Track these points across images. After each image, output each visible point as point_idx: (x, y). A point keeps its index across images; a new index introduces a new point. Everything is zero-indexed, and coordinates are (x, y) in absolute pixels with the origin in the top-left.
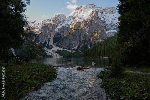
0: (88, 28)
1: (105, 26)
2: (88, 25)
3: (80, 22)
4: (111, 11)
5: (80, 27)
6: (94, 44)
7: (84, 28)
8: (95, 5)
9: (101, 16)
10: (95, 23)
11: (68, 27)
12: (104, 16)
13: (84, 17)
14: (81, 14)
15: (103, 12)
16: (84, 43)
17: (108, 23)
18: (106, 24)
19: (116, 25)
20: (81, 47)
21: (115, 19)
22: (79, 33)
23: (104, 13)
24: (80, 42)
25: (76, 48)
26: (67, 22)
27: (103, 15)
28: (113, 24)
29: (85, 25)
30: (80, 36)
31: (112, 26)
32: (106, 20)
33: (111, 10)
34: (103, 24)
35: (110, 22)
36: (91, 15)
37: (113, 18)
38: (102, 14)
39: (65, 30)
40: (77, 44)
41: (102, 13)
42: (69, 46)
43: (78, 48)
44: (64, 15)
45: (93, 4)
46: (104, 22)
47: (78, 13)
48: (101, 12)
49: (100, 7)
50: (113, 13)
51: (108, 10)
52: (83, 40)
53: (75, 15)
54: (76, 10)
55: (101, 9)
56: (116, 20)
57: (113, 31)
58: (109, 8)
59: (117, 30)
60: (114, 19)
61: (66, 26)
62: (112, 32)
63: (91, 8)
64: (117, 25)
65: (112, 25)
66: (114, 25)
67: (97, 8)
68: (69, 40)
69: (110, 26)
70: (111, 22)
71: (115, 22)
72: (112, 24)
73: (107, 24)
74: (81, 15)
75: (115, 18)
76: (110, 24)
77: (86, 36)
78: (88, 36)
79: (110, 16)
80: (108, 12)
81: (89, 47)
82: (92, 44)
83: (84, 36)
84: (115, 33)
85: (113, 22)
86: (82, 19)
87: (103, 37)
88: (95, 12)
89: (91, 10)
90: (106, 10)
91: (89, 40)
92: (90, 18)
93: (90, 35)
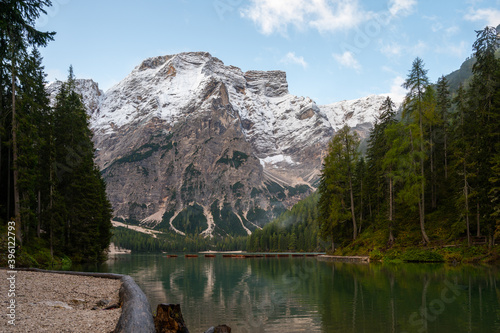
0: (198, 144)
1: (253, 140)
3: (163, 117)
4: (272, 86)
6: (225, 204)
8: (215, 60)
9: (237, 101)
10: (221, 127)
11: (113, 135)
12: (248, 102)
13: (177, 100)
14: (165, 88)
15: (243, 88)
16: (189, 201)
17: (262, 127)
18: (257, 132)
19: (290, 139)
20: (176, 214)
21: (287, 115)
22: (166, 162)
23: (248, 92)
24: (173, 198)
25: (158, 217)
26: (108, 114)
27: (243, 97)
28: (279, 134)
30: (170, 172)
31: (276, 139)
32: (254, 118)
33: (273, 83)
34: (246, 131)
35: (271, 124)
36: (205, 98)
37: (280, 112)
38: (240, 94)
39: (102, 145)
40: (161, 202)
41: (239, 89)
42: (132, 209)
43: (166, 216)
44: (95, 86)
45: (207, 55)
46: (248, 125)
48: (235, 87)
49: (233, 68)
50: (278, 95)
51: (263, 81)
52: (183, 190)
54: (142, 69)
55: (237, 76)
56: (289, 121)
57: (280, 158)
58: (263, 75)
59: (293, 156)
60: (284, 118)
61: (103, 131)
62: (278, 164)
63: (201, 67)
64: (293, 139)
65: (276, 136)
66: (282, 138)
67: (222, 70)
68: (126, 187)
69: (270, 140)
70: (272, 128)
71: (287, 129)
72: (274, 132)
73: (260, 132)
74: (167, 91)
75: (287, 111)
76: (270, 133)
77: (193, 174)
78: (199, 173)
79: (268, 103)
80: (260, 87)
81: (209, 217)
82: (216, 203)
83: (186, 175)
84: (288, 166)
85: (278, 127)
86: (170, 107)
87: (253, 180)
88: (220, 84)
89: (203, 74)
90: (253, 80)
91: (205, 190)
92: (205, 106)
93: (208, 171)
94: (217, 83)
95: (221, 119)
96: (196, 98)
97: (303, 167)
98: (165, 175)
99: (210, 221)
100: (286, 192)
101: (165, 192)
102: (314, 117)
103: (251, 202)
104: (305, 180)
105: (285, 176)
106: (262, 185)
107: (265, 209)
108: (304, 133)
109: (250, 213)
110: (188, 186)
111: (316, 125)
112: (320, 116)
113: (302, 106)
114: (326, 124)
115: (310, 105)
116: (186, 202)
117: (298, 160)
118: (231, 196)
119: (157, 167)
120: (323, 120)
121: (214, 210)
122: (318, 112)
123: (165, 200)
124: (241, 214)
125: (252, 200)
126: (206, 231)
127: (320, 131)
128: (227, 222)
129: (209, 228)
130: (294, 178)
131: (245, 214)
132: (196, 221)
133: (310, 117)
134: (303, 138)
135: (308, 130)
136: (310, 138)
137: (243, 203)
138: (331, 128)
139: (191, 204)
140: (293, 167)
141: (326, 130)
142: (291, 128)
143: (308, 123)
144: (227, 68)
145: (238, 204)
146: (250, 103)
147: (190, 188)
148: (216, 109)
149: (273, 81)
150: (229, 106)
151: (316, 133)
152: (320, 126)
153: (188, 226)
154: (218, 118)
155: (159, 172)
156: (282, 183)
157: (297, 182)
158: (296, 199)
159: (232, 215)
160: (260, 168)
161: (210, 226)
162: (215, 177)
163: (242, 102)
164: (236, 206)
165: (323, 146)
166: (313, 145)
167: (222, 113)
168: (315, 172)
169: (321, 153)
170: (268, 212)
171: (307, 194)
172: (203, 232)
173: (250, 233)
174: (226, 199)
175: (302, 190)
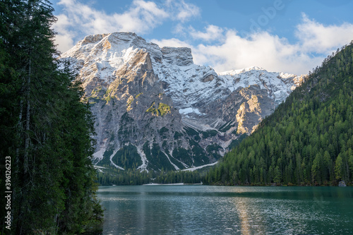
0: (131, 97)
1: (169, 96)
2: (130, 89)
3: (102, 77)
4: (181, 58)
5: (104, 92)
6: (154, 145)
7: (119, 96)
8: (139, 38)
9: (157, 68)
10: (149, 85)
12: (164, 69)
13: (112, 65)
14: (102, 57)
15: (160, 59)
16: (124, 142)
17: (175, 87)
18: (171, 91)
19: (197, 96)
20: (115, 153)
21: (194, 79)
22: (106, 111)
23: (164, 62)
24: (112, 139)
25: (100, 155)
27: (160, 65)
28: (188, 92)
29: (121, 89)
30: (109, 119)
31: (186, 96)
32: (169, 80)
33: (182, 56)
35: (181, 85)
36: (134, 64)
37: (188, 76)
38: (158, 63)
40: (102, 143)
41: (158, 59)
43: (107, 154)
45: (134, 34)
46: (166, 85)
47: (92, 53)
48: (154, 58)
49: (153, 44)
50: (186, 64)
51: (175, 54)
52: (120, 133)
53: (83, 57)
54: (84, 43)
55: (156, 50)
56: (195, 83)
57: (190, 110)
58: (175, 50)
59: (199, 109)
60: (191, 81)
62: (189, 114)
63: (130, 43)
64: (199, 96)
65: (185, 94)
66: (191, 95)
69: (182, 96)
70: (182, 88)
71: (194, 89)
72: (185, 91)
73: (174, 91)
74: (104, 58)
75: (194, 76)
76: (182, 92)
77: (128, 121)
78: (132, 120)
79: (179, 70)
80: (172, 58)
81: (143, 154)
82: (147, 143)
83: (122, 121)
84: (197, 116)
85: (187, 87)
86: (107, 70)
87: (175, 126)
88: (146, 54)
89: (132, 48)
90: (168, 53)
91: (137, 134)
92: (135, 70)
93: (139, 118)
94: (143, 54)
95: (148, 79)
96: (127, 64)
97: (208, 117)
98: (104, 122)
99: (144, 158)
100: (201, 135)
101: (105, 135)
102: (214, 81)
103: (175, 143)
104: (212, 127)
105: (195, 123)
106: (182, 130)
107: (186, 149)
108: (208, 91)
109: (175, 152)
110: (123, 130)
111: (216, 86)
112: (218, 79)
113: (204, 73)
114: (224, 85)
115: (210, 72)
116: (122, 143)
117: (204, 112)
118: (158, 138)
119: (99, 115)
120: (221, 82)
121: (146, 149)
122: (217, 77)
123: (105, 141)
124: (168, 152)
125: (176, 141)
126: (142, 166)
127: (220, 90)
128: (157, 158)
129: (144, 164)
130: (203, 125)
131: (171, 153)
132: (133, 160)
133: (211, 80)
134: (207, 96)
135: (211, 90)
136: (212, 95)
137: (169, 142)
138: (227, 89)
139: (127, 144)
140: (200, 117)
141: (224, 90)
142: (197, 88)
143: (210, 85)
144: (148, 44)
145: (165, 144)
146: (165, 69)
147: (126, 132)
148: (144, 72)
149: (182, 54)
150: (152, 70)
151: (217, 92)
152: (220, 87)
153: (126, 162)
154: (146, 78)
155: (100, 119)
156: (196, 129)
157: (206, 128)
158: (209, 141)
159: (161, 153)
160: (180, 116)
161: (144, 162)
162: (145, 123)
163: (160, 69)
164: (163, 146)
165: (223, 101)
166: (215, 101)
167: (149, 75)
168: (219, 121)
169: (221, 107)
170: (188, 151)
171: (217, 137)
172: (139, 167)
173: (177, 168)
174: (155, 141)
175: (212, 133)
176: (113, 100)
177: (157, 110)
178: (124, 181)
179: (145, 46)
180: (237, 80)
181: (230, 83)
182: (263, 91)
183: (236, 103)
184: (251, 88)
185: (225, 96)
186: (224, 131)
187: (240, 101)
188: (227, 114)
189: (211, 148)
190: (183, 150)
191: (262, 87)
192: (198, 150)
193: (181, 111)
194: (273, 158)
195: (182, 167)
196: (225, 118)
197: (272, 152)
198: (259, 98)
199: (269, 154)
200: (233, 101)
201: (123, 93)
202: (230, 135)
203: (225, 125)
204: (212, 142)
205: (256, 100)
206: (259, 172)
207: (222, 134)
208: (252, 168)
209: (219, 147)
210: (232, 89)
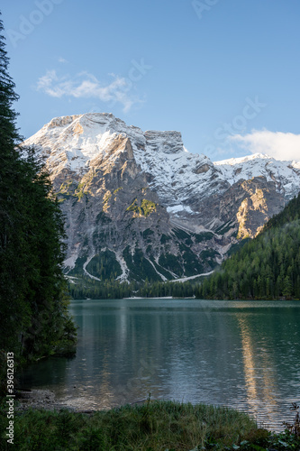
0: (108, 193)
1: (154, 191)
2: (106, 183)
3: (73, 169)
4: (169, 144)
5: (75, 187)
6: (137, 250)
7: (94, 191)
8: (117, 120)
9: (139, 157)
10: (129, 177)
12: (148, 158)
13: (85, 154)
14: (73, 143)
15: (143, 146)
16: (100, 247)
17: (162, 180)
18: (157, 184)
19: (188, 191)
20: (89, 260)
21: (184, 169)
22: (78, 210)
23: (148, 149)
24: (86, 243)
25: (71, 262)
27: (144, 153)
28: (178, 186)
29: (95, 183)
30: (81, 219)
31: (175, 191)
32: (154, 171)
33: (170, 142)
34: (148, 183)
35: (169, 177)
36: (112, 152)
37: (178, 166)
38: (140, 151)
40: (73, 248)
41: (140, 146)
43: (80, 262)
45: (111, 116)
46: (150, 178)
47: (60, 140)
48: (136, 145)
49: (134, 127)
50: (174, 152)
51: (161, 140)
52: (95, 236)
53: (49, 144)
54: (51, 127)
55: (138, 135)
56: (186, 175)
57: (180, 208)
58: (161, 135)
59: (191, 206)
60: (181, 172)
62: (179, 213)
63: (106, 126)
64: (191, 190)
65: (174, 188)
66: (181, 190)
69: (170, 191)
70: (171, 181)
71: (184, 182)
72: (173, 184)
73: (161, 184)
74: (74, 145)
75: (184, 166)
76: (170, 185)
77: (104, 221)
78: (110, 220)
79: (166, 159)
80: (158, 145)
81: (122, 262)
82: (128, 249)
83: (97, 222)
84: (188, 215)
85: (176, 180)
86: (78, 160)
87: (162, 227)
88: (126, 140)
89: (108, 132)
90: (152, 138)
91: (115, 237)
92: (113, 159)
93: (118, 218)
94: (122, 139)
95: (129, 170)
96: (103, 153)
97: (202, 216)
98: (76, 222)
99: (124, 267)
100: (193, 239)
101: (78, 239)
102: (210, 172)
103: (162, 248)
104: (207, 228)
105: (186, 224)
106: (170, 232)
107: (176, 255)
108: (201, 185)
109: (161, 259)
110: (99, 233)
111: (212, 179)
112: (215, 170)
113: (197, 162)
114: (221, 177)
115: (205, 161)
116: (98, 248)
117: (197, 210)
118: (142, 242)
119: (69, 215)
120: (218, 173)
121: (126, 255)
122: (213, 167)
123: (77, 246)
124: (153, 260)
125: (163, 246)
126: (121, 277)
127: (217, 183)
128: (140, 266)
129: (124, 274)
130: (195, 226)
131: (157, 260)
132: (111, 269)
133: (206, 171)
134: (201, 190)
135: (205, 183)
136: (207, 190)
137: (154, 248)
138: (226, 181)
139: (103, 250)
140: (192, 216)
141: (222, 183)
142: (188, 181)
143: (204, 177)
144: (129, 127)
145: (149, 249)
146: (150, 158)
147: (102, 235)
148: (123, 162)
149: (170, 139)
150: (134, 160)
151: (212, 186)
152: (217, 179)
153: (103, 272)
154: (126, 169)
155: (71, 219)
156: (187, 231)
157: (200, 229)
158: (203, 246)
159: (145, 261)
160: (168, 215)
161: (124, 272)
162: (126, 224)
163: (143, 158)
164: (147, 251)
165: (221, 197)
166: (211, 196)
167: (129, 165)
168: (216, 221)
169: (218, 203)
170: (179, 257)
171: (213, 241)
172: (119, 277)
173: (164, 279)
174: (137, 246)
175: (207, 236)
176: (87, 196)
177: (139, 208)
178: (101, 294)
179: (124, 130)
180: (238, 171)
181: (230, 174)
182: (270, 185)
183: (236, 199)
184: (255, 180)
185: (223, 190)
186: (222, 233)
187: (241, 196)
188: (226, 213)
189: (205, 254)
190: (171, 256)
191: (269, 179)
192: (190, 256)
193: (169, 209)
194: (282, 267)
195: (170, 277)
196: (223, 217)
197: (280, 259)
198: (265, 192)
199: (277, 261)
200: (233, 197)
201: (99, 187)
202: (229, 238)
203: (222, 226)
204: (207, 247)
205: (261, 195)
206: (265, 283)
207: (220, 237)
208: (257, 278)
209: (215, 253)
210: (231, 182)
